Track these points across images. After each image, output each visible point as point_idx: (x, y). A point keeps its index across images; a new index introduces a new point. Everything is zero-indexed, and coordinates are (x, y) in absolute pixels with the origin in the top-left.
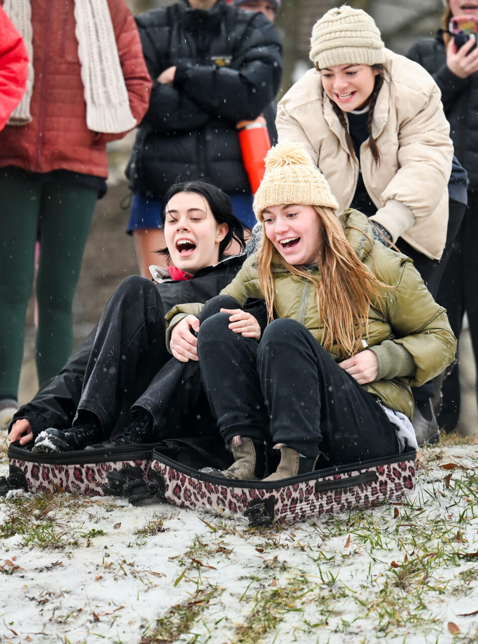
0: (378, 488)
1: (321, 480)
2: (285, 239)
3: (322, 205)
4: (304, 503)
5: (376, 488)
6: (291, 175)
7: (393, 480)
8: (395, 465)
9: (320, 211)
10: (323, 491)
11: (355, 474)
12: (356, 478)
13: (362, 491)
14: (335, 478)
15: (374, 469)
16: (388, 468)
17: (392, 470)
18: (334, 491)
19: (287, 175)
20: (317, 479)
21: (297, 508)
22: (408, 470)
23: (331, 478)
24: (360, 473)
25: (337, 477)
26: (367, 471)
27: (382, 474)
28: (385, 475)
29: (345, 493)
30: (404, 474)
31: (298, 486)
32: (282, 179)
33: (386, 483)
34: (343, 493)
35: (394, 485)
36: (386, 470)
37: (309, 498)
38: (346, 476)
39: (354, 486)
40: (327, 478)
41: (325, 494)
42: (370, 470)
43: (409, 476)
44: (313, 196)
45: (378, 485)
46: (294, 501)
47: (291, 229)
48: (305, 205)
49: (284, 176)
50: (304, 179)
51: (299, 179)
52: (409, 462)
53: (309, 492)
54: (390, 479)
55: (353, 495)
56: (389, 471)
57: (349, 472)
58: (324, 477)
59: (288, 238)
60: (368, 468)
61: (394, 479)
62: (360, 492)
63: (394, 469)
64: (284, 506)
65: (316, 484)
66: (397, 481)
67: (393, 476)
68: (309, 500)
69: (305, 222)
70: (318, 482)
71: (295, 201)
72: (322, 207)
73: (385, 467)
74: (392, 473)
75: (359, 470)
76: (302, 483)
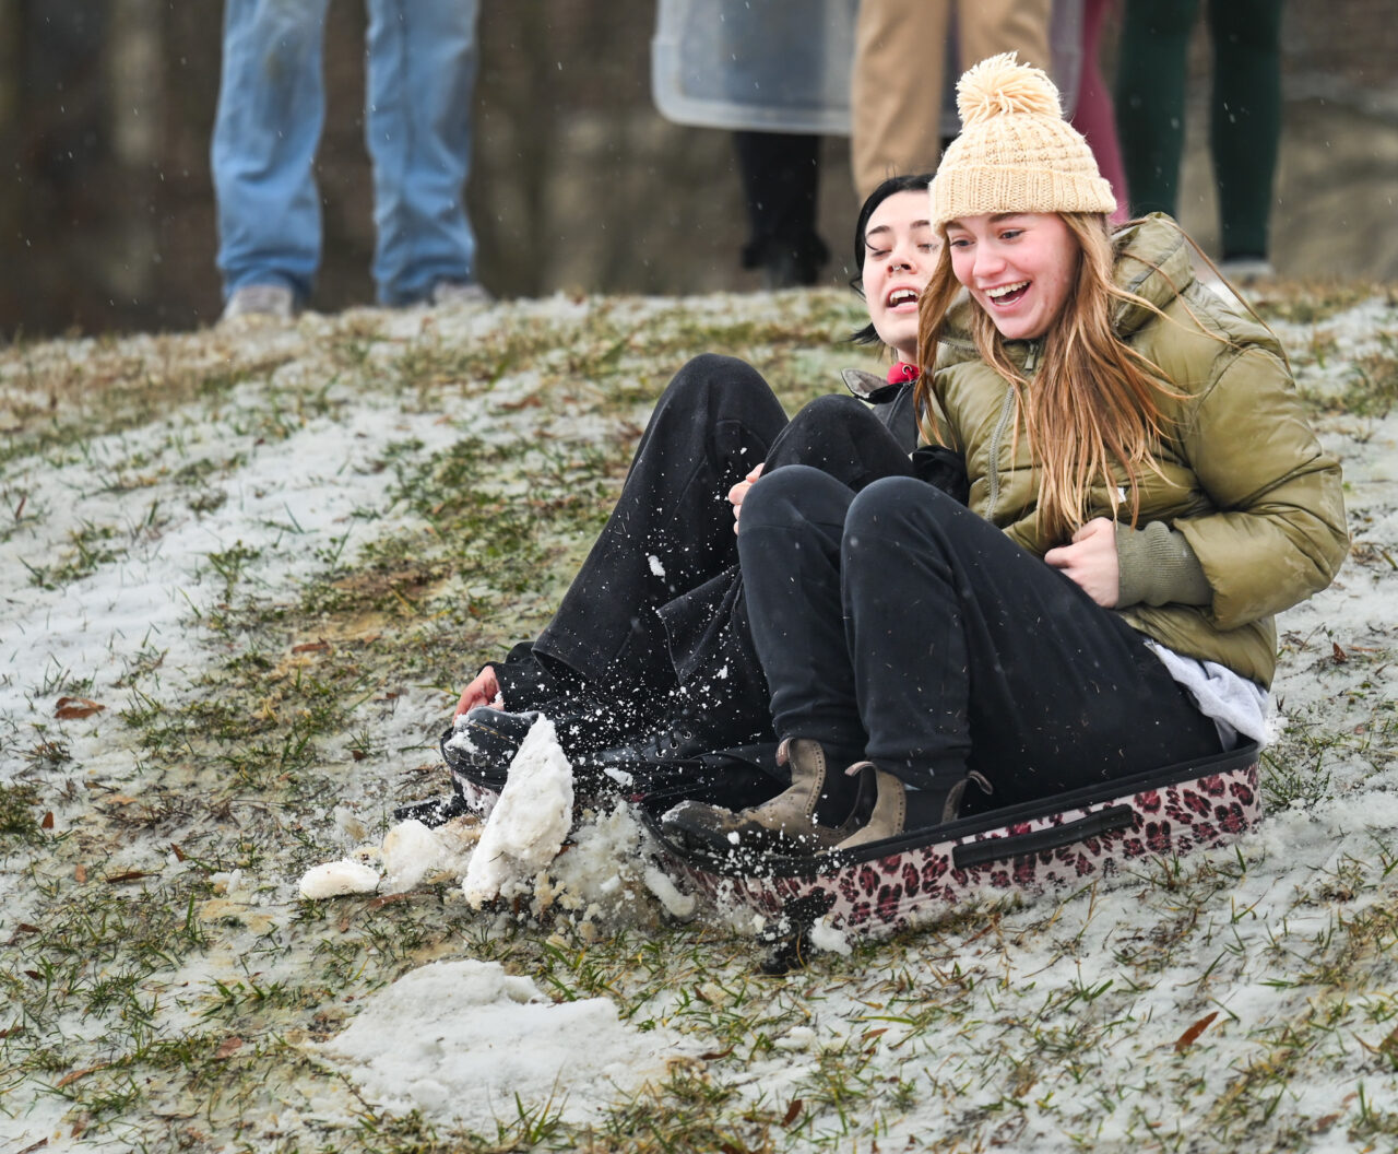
0: (1144, 841)
1: (969, 840)
2: (996, 288)
3: (1080, 209)
4: (921, 896)
5: (1137, 841)
6: (1009, 145)
7: (1186, 820)
8: (1192, 786)
9: (1074, 223)
10: (979, 863)
11: (1072, 816)
12: (1075, 825)
13: (1096, 852)
14: (1012, 832)
15: (1129, 800)
16: (1169, 793)
17: (1182, 797)
18: (1011, 862)
19: (999, 145)
20: (957, 838)
21: (900, 909)
22: (1228, 793)
23: (1002, 833)
24: (1088, 813)
25: (1020, 828)
26: (1106, 808)
27: (1153, 807)
28: (1162, 811)
29: (1047, 860)
30: (1215, 802)
31: (899, 860)
32: (988, 154)
33: (1166, 826)
34: (1039, 862)
35: (1190, 830)
36: (1165, 800)
37: (938, 884)
38: (1047, 824)
39: (1072, 843)
40: (988, 835)
41: (986, 870)
42: (1117, 802)
43: (1234, 805)
44: (1057, 193)
45: (1142, 834)
46: (889, 896)
47: (1009, 265)
48: (1039, 214)
49: (992, 146)
50: (1037, 154)
51: (1027, 153)
52: (1230, 774)
53: (935, 868)
54: (1177, 817)
55: (1068, 864)
56: (1174, 801)
57: (1054, 811)
58: (978, 832)
59: (1004, 285)
60: (1111, 799)
61: (1190, 817)
62: (1088, 854)
63: (1187, 794)
64: (856, 908)
65: (954, 850)
66: (1197, 819)
67: (1187, 810)
68: (937, 888)
69: (1041, 248)
70: (961, 844)
71: (1017, 207)
72: (1078, 215)
73: (1162, 792)
74: (1181, 804)
75: (1083, 806)
76: (911, 851)
